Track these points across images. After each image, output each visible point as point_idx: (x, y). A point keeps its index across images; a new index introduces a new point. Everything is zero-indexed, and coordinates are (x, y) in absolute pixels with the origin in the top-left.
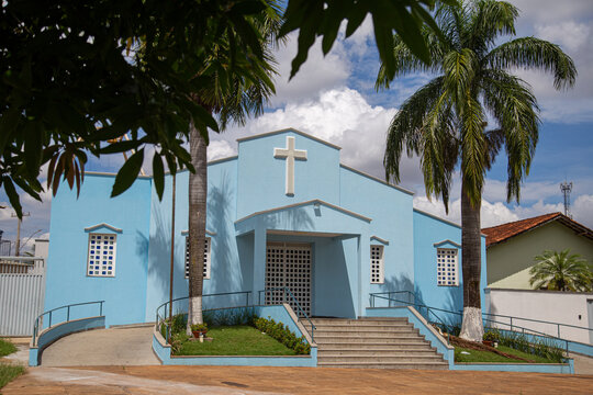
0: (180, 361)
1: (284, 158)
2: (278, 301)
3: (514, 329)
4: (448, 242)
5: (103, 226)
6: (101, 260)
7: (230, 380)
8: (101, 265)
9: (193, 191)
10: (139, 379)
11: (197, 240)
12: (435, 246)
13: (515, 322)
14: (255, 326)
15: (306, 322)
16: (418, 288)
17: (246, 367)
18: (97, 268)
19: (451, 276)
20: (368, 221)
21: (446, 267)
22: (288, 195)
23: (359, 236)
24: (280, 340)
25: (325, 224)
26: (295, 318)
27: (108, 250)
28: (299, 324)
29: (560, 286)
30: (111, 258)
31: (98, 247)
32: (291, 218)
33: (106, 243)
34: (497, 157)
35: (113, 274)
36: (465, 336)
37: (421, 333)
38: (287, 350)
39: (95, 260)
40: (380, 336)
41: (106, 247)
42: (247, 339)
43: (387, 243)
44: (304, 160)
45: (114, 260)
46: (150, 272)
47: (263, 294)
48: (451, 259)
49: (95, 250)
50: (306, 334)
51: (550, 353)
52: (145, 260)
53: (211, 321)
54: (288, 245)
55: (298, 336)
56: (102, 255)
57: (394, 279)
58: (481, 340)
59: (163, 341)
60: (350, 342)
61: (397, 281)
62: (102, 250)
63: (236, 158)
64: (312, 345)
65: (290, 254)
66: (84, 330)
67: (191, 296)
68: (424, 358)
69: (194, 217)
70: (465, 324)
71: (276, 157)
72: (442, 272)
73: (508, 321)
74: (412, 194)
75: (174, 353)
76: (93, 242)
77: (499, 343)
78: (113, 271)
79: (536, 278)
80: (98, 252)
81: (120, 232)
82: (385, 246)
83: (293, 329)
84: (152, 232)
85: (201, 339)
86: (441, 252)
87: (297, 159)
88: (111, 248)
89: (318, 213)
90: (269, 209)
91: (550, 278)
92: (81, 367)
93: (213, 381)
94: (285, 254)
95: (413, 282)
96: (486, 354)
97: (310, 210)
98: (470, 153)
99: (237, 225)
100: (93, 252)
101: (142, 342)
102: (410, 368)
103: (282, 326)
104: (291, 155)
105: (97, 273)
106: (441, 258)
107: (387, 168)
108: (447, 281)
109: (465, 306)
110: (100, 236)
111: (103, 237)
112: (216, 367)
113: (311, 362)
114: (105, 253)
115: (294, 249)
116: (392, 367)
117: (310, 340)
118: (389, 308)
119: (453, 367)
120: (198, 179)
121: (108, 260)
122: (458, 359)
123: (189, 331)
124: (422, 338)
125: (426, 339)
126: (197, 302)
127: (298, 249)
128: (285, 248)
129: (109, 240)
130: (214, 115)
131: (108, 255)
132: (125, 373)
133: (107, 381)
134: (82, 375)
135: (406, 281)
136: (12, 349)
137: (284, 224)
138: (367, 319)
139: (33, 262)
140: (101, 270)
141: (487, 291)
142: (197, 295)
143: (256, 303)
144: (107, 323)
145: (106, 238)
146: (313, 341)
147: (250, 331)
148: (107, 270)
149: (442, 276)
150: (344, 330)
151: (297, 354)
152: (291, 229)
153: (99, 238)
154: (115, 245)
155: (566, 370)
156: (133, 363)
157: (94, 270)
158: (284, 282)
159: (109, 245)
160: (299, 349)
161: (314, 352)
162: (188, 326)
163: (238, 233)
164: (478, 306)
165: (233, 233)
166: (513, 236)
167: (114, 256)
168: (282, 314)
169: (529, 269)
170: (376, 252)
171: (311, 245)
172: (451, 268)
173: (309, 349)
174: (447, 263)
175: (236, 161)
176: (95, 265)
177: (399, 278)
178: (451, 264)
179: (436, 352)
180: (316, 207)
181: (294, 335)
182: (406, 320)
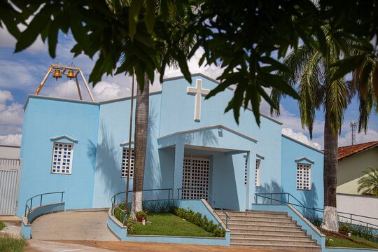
0: (133, 239)
1: (193, 94)
4: (305, 159)
5: (64, 137)
6: (62, 162)
8: (61, 166)
9: (139, 115)
11: (137, 151)
12: (296, 161)
14: (176, 214)
15: (221, 213)
16: (283, 190)
17: (180, 244)
18: (58, 167)
19: (306, 183)
20: (255, 142)
21: (303, 177)
22: (196, 121)
23: (248, 152)
24: (199, 225)
25: (225, 142)
26: (212, 211)
27: (67, 155)
28: (214, 214)
30: (68, 160)
31: (60, 153)
32: (202, 136)
33: (66, 149)
35: (70, 173)
36: (325, 227)
37: (298, 224)
38: (207, 233)
39: (57, 161)
40: (269, 225)
41: (65, 153)
42: (175, 223)
43: (263, 158)
45: (71, 162)
46: (96, 169)
47: (181, 191)
48: (306, 171)
49: (58, 154)
50: (221, 222)
52: (94, 162)
53: (150, 210)
54: (194, 156)
55: (215, 223)
56: (62, 158)
57: (266, 185)
58: (337, 231)
59: (122, 225)
60: (249, 228)
61: (268, 187)
62: (62, 155)
63: (160, 92)
64: (227, 230)
65: (195, 163)
66: (51, 213)
67: (135, 190)
68: (303, 243)
69: (139, 134)
71: (189, 94)
72: (299, 180)
74: (281, 124)
75: (129, 233)
76: (56, 149)
77: (353, 234)
78: (70, 170)
79: (362, 187)
80: (60, 156)
81: (76, 142)
82: (261, 160)
83: (210, 218)
84: (100, 141)
85: (144, 223)
86: (299, 166)
87: (203, 95)
88: (69, 153)
89: (220, 134)
90: (187, 130)
91: (372, 187)
92: (62, 241)
94: (192, 163)
95: (280, 185)
96: (344, 241)
98: (335, 96)
99: (159, 141)
100: (56, 156)
101: (99, 223)
102: (295, 249)
103: (200, 215)
104: (199, 92)
105: (58, 171)
106: (300, 170)
108: (303, 186)
109: (326, 206)
110: (62, 145)
111: (64, 145)
112: (160, 244)
113: (225, 242)
114: (65, 157)
115: (198, 159)
116: (282, 248)
117: (225, 227)
118: (263, 204)
119: (325, 250)
120: (142, 106)
121: (66, 162)
122: (328, 244)
123: (133, 216)
124: (299, 228)
125: (303, 228)
126: (139, 195)
127: (201, 160)
128: (192, 159)
129: (68, 148)
131: (67, 159)
132: (97, 246)
135: (274, 184)
137: (197, 141)
138: (253, 212)
140: (61, 169)
142: (139, 190)
143: (175, 196)
145: (66, 146)
146: (227, 227)
147: (173, 217)
148: (66, 169)
149: (299, 183)
150: (244, 219)
151: (215, 236)
152: (201, 145)
153: (61, 146)
154: (72, 151)
156: (99, 239)
157: (56, 169)
158: (191, 183)
159: (67, 151)
160: (219, 234)
161: (228, 235)
162: (132, 212)
163: (160, 147)
164: (335, 206)
166: (346, 157)
167: (71, 159)
169: (358, 179)
170: (256, 164)
171: (210, 157)
172: (306, 177)
173: (224, 232)
174: (303, 174)
175: (160, 95)
176: (57, 165)
177: (270, 183)
178: (306, 174)
179: (310, 238)
180: (220, 130)
181: (212, 222)
182: (286, 214)
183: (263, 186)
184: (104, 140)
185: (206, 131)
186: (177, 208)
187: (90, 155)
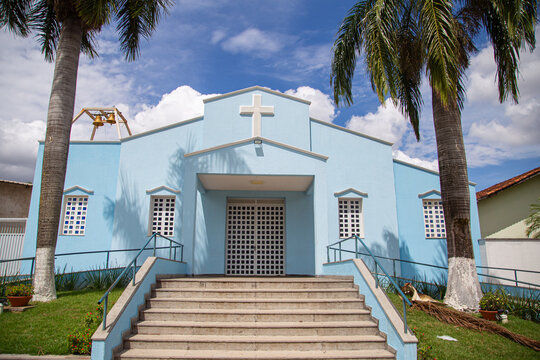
1: (249, 115)
4: (434, 192)
5: (77, 188)
6: (75, 220)
8: (74, 225)
12: (420, 196)
13: (521, 277)
16: (403, 243)
18: (71, 227)
19: (441, 229)
20: (324, 159)
21: (435, 220)
23: (311, 177)
27: (82, 211)
30: (83, 218)
31: (74, 208)
33: (80, 204)
35: (84, 233)
36: (453, 302)
39: (69, 220)
41: (80, 208)
43: (366, 196)
44: (272, 115)
45: (86, 220)
48: (439, 210)
49: (71, 211)
54: (259, 202)
56: (76, 215)
62: (76, 211)
63: (202, 118)
65: (261, 211)
70: (452, 283)
71: (243, 115)
73: (511, 275)
76: (69, 204)
78: (85, 230)
79: (532, 228)
80: (73, 213)
81: (92, 193)
82: (364, 199)
86: (427, 203)
87: (263, 115)
88: (84, 209)
89: (260, 152)
94: (256, 211)
95: (397, 235)
97: (250, 149)
100: (68, 213)
104: (257, 112)
105: (71, 232)
106: (428, 210)
108: (436, 234)
109: (449, 256)
110: (76, 198)
111: (78, 199)
114: (79, 213)
115: (266, 206)
121: (81, 220)
127: (270, 205)
128: (256, 205)
129: (83, 202)
131: (81, 215)
140: (74, 230)
141: (481, 242)
145: (81, 199)
148: (80, 230)
149: (430, 228)
153: (75, 200)
154: (88, 206)
157: (68, 230)
158: (255, 240)
159: (83, 206)
164: (470, 255)
167: (86, 216)
170: (349, 205)
171: (280, 200)
172: (440, 220)
173: (91, 343)
174: (434, 215)
175: (202, 121)
176: (69, 225)
178: (439, 215)
180: (258, 146)
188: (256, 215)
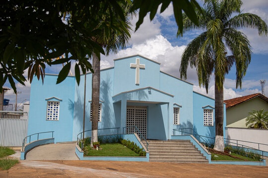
0: (87, 158)
1: (135, 68)
2: (132, 132)
3: (239, 146)
4: (209, 106)
5: (54, 98)
6: (53, 113)
7: (110, 167)
8: (53, 115)
9: (94, 82)
10: (69, 166)
11: (95, 104)
12: (203, 108)
13: (239, 143)
14: (121, 143)
15: (144, 142)
16: (195, 127)
17: (117, 161)
18: (51, 116)
19: (210, 122)
20: (173, 96)
21: (208, 118)
22: (137, 85)
23: (168, 103)
24: (132, 150)
25: (153, 98)
26: (139, 140)
27: (56, 109)
28: (141, 142)
29: (260, 126)
30: (57, 112)
31: (52, 107)
32: (138, 95)
33: (55, 105)
34: (231, 68)
35: (58, 120)
36: (216, 149)
37: (196, 147)
38: (136, 154)
39: (50, 113)
40: (178, 148)
41: (55, 107)
42: (118, 149)
43: (181, 107)
44: (144, 69)
45: (58, 113)
46: (74, 117)
47: (125, 129)
48: (210, 114)
49: (50, 108)
50: (144, 147)
51: (255, 156)
52: (73, 113)
53: (102, 141)
54: (136, 107)
55: (141, 148)
56: (53, 111)
57: (184, 123)
58: (223, 150)
59: (80, 150)
60: (164, 151)
61: (185, 125)
62: (53, 109)
63: (113, 68)
64: (147, 152)
65: (137, 111)
66: (45, 144)
67: (93, 129)
68: (198, 158)
69: (94, 94)
70: (216, 143)
71: (132, 68)
72: (206, 119)
73: (236, 142)
74: (192, 85)
75: (85, 155)
76: (49, 105)
77: (232, 152)
78: (58, 118)
79: (248, 123)
80: (52, 110)
81: (61, 101)
83: (138, 145)
84: (76, 100)
85: (97, 149)
86: (205, 111)
87: (140, 68)
88: (57, 108)
89: (150, 93)
90: (128, 91)
91: (255, 123)
92: (43, 161)
93: (102, 167)
94: (135, 111)
95: (192, 123)
96: (225, 157)
97: (146, 91)
98: (219, 66)
99: (114, 98)
100: (49, 110)
101: (71, 150)
102: (191, 163)
103: (133, 143)
104: (138, 66)
105: (51, 119)
106: (206, 113)
107: (181, 73)
108: (208, 124)
109: (216, 135)
110: (52, 102)
111: (53, 103)
112: (104, 161)
113: (146, 159)
114: (55, 110)
115: (139, 109)
116: (183, 162)
117: (146, 150)
118: (182, 135)
119: (210, 162)
120: (96, 77)
121: (56, 113)
122: (213, 159)
123: (92, 145)
124: (197, 149)
125: (199, 150)
126: (95, 132)
127: (141, 109)
128: (135, 109)
129: (56, 104)
130: (103, 48)
131: (56, 111)
132: (63, 163)
133: (55, 167)
134: (44, 164)
135: (189, 123)
136: (13, 152)
137: (135, 98)
138: (172, 140)
139: (23, 114)
140: (52, 118)
141: (226, 128)
142: (95, 129)
143: (122, 133)
144: (55, 141)
145: (55, 103)
146: (147, 150)
147: (119, 145)
148: (55, 118)
149: (206, 121)
151: (140, 156)
152: (138, 100)
153: (52, 103)
154: (59, 106)
155: (262, 164)
156: (67, 159)
157: (50, 117)
158: (135, 124)
159: (56, 106)
160: (143, 154)
161: (148, 155)
162: (91, 143)
163: (114, 102)
164: (222, 135)
165: (111, 102)
166: (238, 104)
167: (58, 111)
168: (133, 138)
169: (245, 119)
170: (176, 110)
171: (147, 107)
172: (210, 118)
173: (145, 153)
174: (208, 116)
175: (113, 70)
176: (50, 115)
177: (186, 123)
178: (210, 116)
179: (203, 155)
180: (149, 90)
181: (139, 147)
182: (190, 141)
183: (182, 124)
184: (78, 99)
185: (140, 91)
186: (122, 139)
187: (70, 109)
188: (135, 113)
